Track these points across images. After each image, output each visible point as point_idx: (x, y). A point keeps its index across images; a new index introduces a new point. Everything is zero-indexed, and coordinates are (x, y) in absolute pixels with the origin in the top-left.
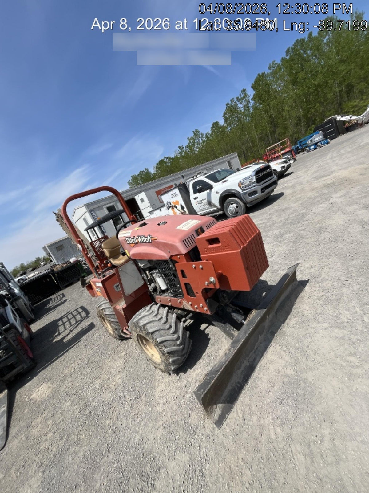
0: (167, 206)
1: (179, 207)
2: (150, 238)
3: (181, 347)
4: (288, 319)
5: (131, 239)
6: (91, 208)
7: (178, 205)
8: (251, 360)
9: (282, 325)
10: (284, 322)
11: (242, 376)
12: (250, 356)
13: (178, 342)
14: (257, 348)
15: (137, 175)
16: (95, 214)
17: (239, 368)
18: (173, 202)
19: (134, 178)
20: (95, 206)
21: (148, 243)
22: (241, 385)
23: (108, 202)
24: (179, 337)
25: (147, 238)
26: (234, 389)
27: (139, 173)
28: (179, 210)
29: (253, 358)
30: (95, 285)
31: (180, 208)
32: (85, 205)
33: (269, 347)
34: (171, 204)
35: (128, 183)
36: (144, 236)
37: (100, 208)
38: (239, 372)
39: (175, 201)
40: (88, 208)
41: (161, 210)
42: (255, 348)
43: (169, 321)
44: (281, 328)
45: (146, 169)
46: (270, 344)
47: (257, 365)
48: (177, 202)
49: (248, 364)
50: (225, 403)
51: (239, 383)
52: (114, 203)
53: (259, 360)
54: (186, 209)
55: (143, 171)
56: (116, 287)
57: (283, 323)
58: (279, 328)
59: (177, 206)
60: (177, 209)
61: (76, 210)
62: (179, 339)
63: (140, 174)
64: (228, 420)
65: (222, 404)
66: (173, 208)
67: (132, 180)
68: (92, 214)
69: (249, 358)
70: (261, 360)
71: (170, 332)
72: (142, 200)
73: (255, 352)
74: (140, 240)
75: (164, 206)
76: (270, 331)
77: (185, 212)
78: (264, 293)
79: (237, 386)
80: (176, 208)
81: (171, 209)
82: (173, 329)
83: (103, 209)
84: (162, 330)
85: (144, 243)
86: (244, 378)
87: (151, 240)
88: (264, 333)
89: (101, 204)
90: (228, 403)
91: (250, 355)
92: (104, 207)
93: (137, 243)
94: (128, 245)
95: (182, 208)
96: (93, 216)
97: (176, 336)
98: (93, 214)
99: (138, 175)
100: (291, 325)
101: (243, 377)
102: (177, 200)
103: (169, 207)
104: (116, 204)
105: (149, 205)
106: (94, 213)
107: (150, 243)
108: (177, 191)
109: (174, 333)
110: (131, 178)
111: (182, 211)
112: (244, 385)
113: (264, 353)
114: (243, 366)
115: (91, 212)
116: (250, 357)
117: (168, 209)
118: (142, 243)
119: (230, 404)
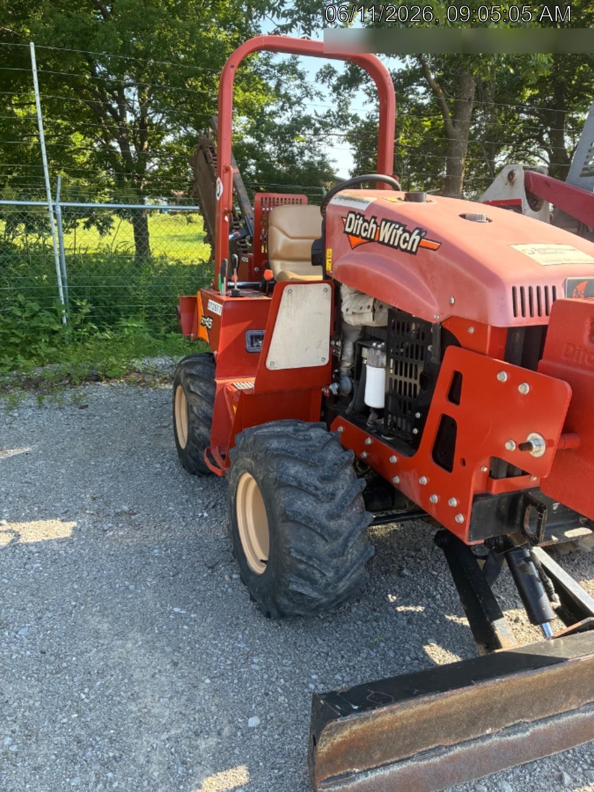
2: (418, 238)
5: (361, 222)
21: (405, 250)
25: (411, 235)
30: (205, 305)
36: (404, 226)
56: (252, 337)
74: (385, 233)
85: (393, 246)
87: (418, 246)
93: (370, 240)
94: (346, 235)
107: (410, 252)
118: (388, 244)
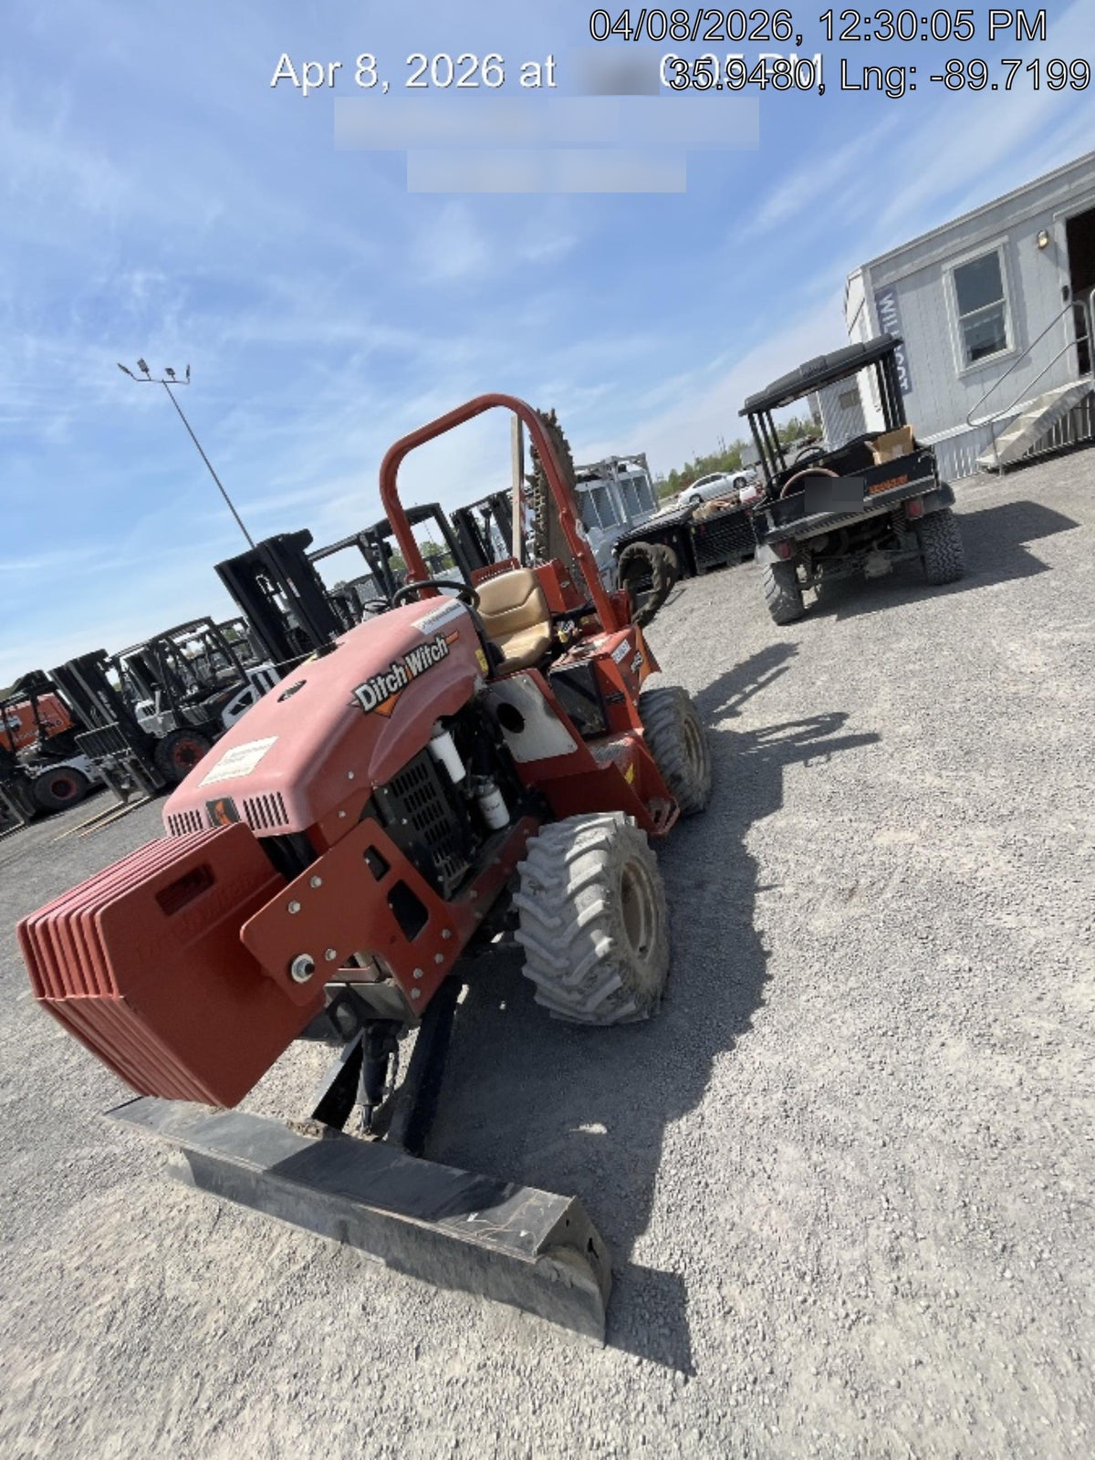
6: (884, 281)
20: (907, 268)
32: (864, 268)
37: (927, 273)
40: (874, 281)
52: (1003, 240)
58: (369, 1250)
83: (936, 276)
89: (941, 250)
92: (945, 266)
104: (1010, 245)
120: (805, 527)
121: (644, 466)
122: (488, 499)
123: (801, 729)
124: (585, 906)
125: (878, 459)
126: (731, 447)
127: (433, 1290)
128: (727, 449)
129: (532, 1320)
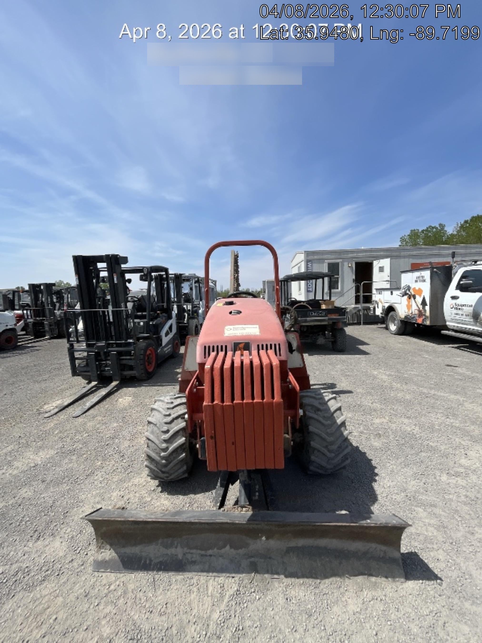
0: (403, 290)
1: (419, 300)
3: (164, 461)
4: (301, 581)
6: (310, 258)
7: (420, 296)
8: (189, 556)
9: (282, 576)
10: (289, 575)
11: (161, 559)
12: (192, 551)
13: (162, 454)
14: (211, 556)
15: (420, 230)
16: (311, 266)
17: (167, 547)
18: (414, 289)
19: (414, 235)
20: (316, 257)
22: (150, 564)
23: (333, 257)
24: (167, 448)
26: (140, 559)
27: (425, 228)
28: (417, 306)
29: (193, 559)
31: (420, 302)
32: (305, 252)
33: (228, 575)
34: (409, 291)
35: (401, 238)
37: (321, 261)
38: (163, 550)
39: (417, 288)
40: (307, 256)
41: (392, 293)
42: (210, 552)
43: (173, 424)
44: (276, 576)
45: (440, 225)
46: (233, 575)
47: (189, 571)
48: (420, 291)
49: (180, 557)
50: (119, 557)
51: (151, 560)
52: (341, 260)
53: (198, 571)
54: (427, 308)
55: (435, 227)
57: (286, 577)
58: (272, 573)
59: (417, 297)
60: (415, 301)
61: (298, 255)
62: (166, 452)
63: (427, 230)
64: (104, 575)
65: (116, 554)
66: (410, 298)
67: (409, 235)
68: (307, 265)
69: (189, 553)
70: (199, 574)
71: (162, 436)
72: (381, 269)
73: (202, 555)
75: (398, 289)
76: (252, 559)
77: (425, 311)
78: (345, 510)
79: (145, 562)
80: (415, 298)
81: (406, 297)
82: (167, 436)
83: (323, 262)
84: (157, 427)
86: (161, 563)
88: (241, 551)
89: (325, 256)
90: (121, 561)
91: (194, 551)
92: (326, 261)
95: (424, 303)
96: (307, 267)
97: (164, 445)
98: (309, 266)
99: (423, 231)
100: (293, 593)
101: (160, 561)
102: (422, 288)
103: (405, 294)
104: (342, 263)
105: (389, 279)
106: (311, 264)
108: (427, 274)
109: (165, 441)
110: (408, 232)
111: (421, 307)
112: (153, 570)
113: (213, 572)
114: (172, 551)
115: (308, 261)
116: (192, 553)
117: (403, 296)
119: (121, 566)
120: (306, 321)
121: (215, 285)
122: (175, 274)
123: (322, 386)
124: (338, 418)
125: (324, 307)
126: (225, 291)
127: (319, 581)
128: (223, 290)
129: (373, 579)
